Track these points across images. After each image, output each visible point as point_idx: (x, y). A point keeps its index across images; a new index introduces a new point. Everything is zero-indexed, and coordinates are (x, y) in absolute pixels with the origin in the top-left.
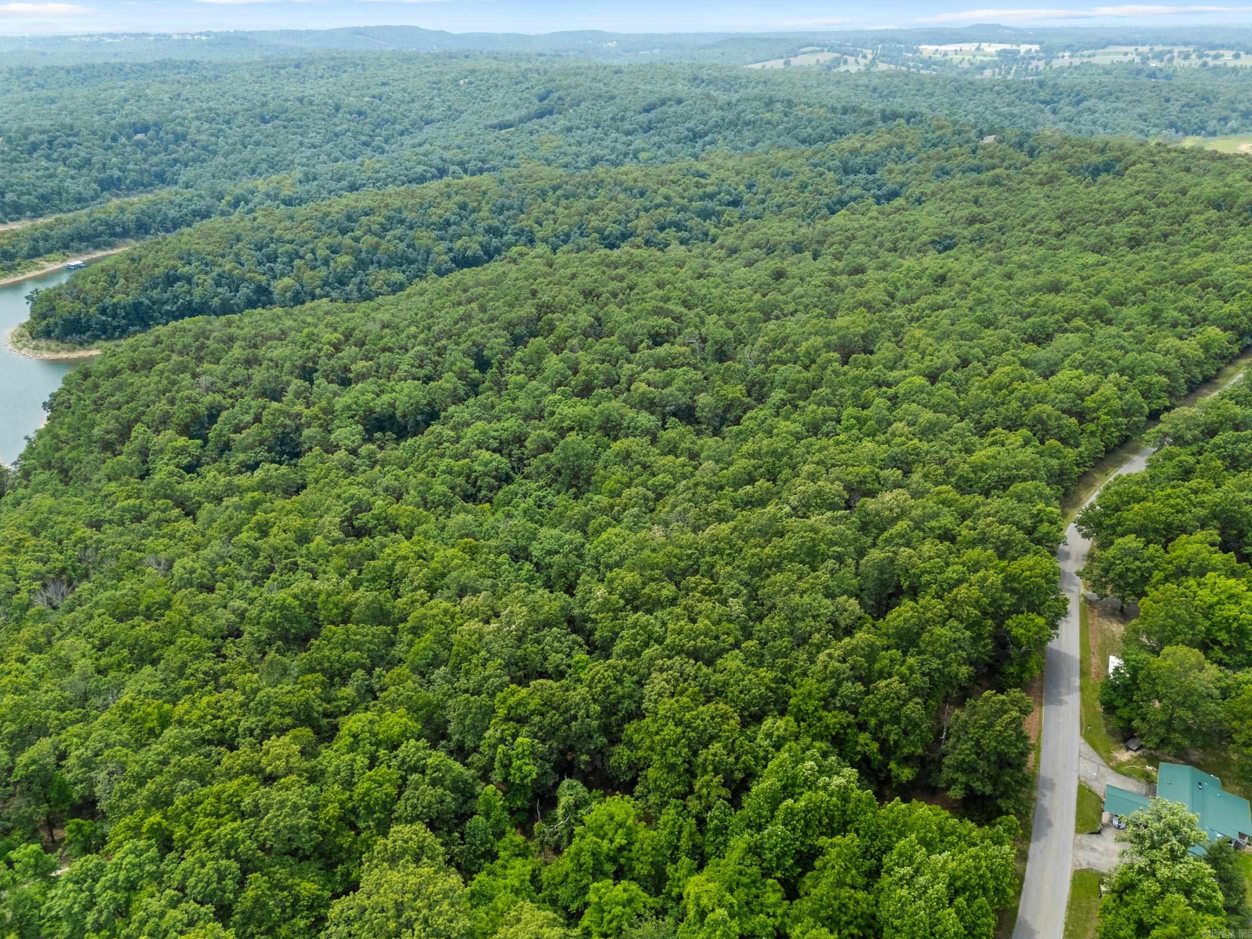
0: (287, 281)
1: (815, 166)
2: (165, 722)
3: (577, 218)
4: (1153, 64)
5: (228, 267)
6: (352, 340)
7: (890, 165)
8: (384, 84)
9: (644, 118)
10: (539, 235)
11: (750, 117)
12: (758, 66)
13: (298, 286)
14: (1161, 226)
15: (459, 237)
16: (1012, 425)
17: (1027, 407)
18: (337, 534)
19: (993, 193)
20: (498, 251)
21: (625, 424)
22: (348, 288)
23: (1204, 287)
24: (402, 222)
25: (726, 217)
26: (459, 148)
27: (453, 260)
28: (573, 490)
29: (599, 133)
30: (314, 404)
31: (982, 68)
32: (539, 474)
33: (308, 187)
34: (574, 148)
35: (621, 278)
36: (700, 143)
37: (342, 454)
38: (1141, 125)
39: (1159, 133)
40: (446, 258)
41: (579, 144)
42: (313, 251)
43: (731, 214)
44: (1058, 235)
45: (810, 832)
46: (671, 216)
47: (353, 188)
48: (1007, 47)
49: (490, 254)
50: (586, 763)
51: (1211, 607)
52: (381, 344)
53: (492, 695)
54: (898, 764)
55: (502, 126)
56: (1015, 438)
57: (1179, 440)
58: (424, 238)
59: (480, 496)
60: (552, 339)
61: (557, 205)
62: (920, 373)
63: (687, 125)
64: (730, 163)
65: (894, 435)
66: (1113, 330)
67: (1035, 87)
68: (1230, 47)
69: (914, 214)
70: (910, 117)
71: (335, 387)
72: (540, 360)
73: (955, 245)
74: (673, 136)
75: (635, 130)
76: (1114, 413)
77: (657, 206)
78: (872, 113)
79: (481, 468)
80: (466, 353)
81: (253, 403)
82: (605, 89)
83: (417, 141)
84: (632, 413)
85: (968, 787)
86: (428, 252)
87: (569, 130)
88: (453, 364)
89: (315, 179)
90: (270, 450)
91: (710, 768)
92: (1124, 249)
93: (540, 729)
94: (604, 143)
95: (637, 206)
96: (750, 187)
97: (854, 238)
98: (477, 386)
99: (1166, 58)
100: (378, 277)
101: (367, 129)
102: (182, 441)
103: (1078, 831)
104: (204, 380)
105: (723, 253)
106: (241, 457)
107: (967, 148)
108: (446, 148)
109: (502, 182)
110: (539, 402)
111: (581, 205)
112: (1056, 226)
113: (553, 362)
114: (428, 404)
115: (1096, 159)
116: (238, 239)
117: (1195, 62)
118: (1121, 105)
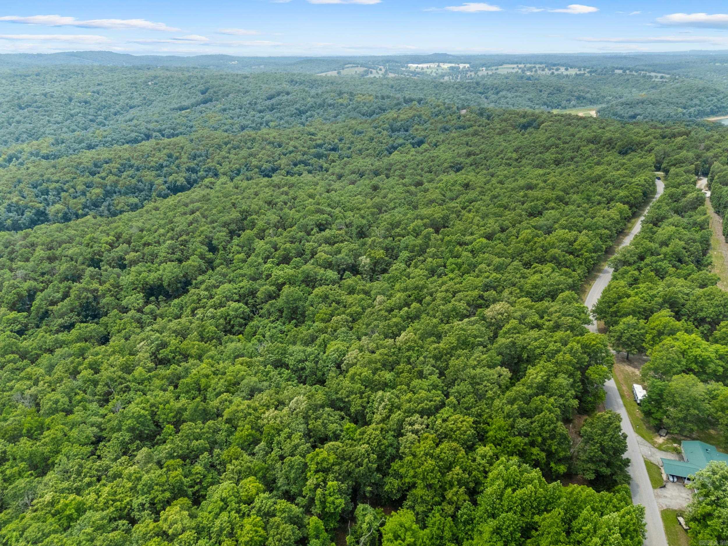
0: (58, 206)
1: (376, 128)
2: (81, 510)
3: (244, 160)
4: (528, 73)
5: (15, 199)
6: (121, 240)
7: (416, 126)
8: (99, 85)
9: (268, 103)
10: (222, 171)
11: (331, 102)
12: (324, 74)
13: (66, 209)
14: (569, 154)
15: (171, 174)
16: (542, 261)
17: (546, 251)
18: (151, 365)
19: (475, 139)
20: (195, 181)
21: (319, 278)
22: (101, 209)
23: (606, 183)
24: (131, 166)
25: (331, 157)
26: (157, 122)
27: (168, 188)
28: (294, 321)
29: (243, 112)
30: (105, 282)
31: (443, 76)
32: (270, 314)
33: (59, 148)
34: (230, 121)
35: (287, 194)
36: (304, 117)
37: (132, 312)
38: (531, 104)
39: (539, 108)
40: (164, 187)
41: (232, 118)
42: (73, 187)
43: (333, 155)
44: (516, 160)
45: (525, 514)
46: (299, 158)
47: (90, 147)
48: (453, 65)
49: (190, 184)
50: (371, 492)
51: (685, 351)
52: (143, 241)
53: (304, 457)
54: (555, 463)
55: (181, 109)
56: (547, 268)
57: (626, 263)
58: (149, 175)
59: (234, 330)
60: (255, 231)
61: (229, 153)
62: (481, 236)
63: (295, 106)
64: (326, 127)
65: (480, 271)
66: (572, 207)
67: (475, 85)
68: (563, 65)
69: (435, 152)
70: (419, 101)
71: (118, 270)
72: (250, 244)
73: (463, 168)
74: (289, 113)
75: (264, 110)
76: (589, 251)
77: (291, 152)
78: (398, 99)
79: (233, 313)
80: (202, 243)
81: (61, 286)
82: (241, 87)
83: (128, 118)
84: (322, 271)
85: (597, 472)
86: (152, 185)
87: (225, 110)
88: (195, 250)
89: (63, 142)
90: (78, 315)
91: (456, 483)
92: (553, 166)
93: (340, 474)
94: (247, 117)
95: (278, 152)
96: (341, 140)
97: (406, 166)
98: (212, 262)
99: (534, 70)
100: (120, 201)
101: (92, 111)
102: (13, 315)
103: (654, 488)
104: (20, 273)
105: (334, 177)
106: (60, 321)
107: (455, 117)
108: (149, 122)
109: (192, 141)
110: (258, 269)
111: (244, 153)
112: (515, 155)
113: (260, 245)
114: (184, 276)
115: (523, 121)
116: (19, 182)
117: (547, 72)
118: (519, 94)
